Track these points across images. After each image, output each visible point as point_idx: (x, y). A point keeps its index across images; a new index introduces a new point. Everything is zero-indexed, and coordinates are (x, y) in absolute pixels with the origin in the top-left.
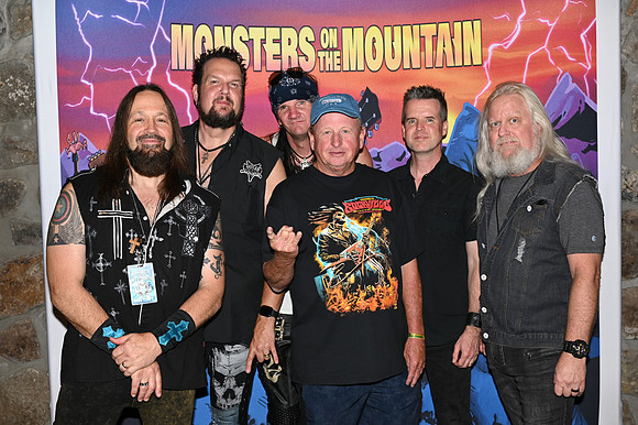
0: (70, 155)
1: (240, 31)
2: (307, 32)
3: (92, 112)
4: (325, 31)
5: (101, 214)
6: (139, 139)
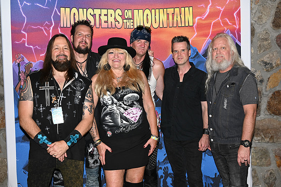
0: (17, 64)
1: (90, 11)
2: (119, 11)
3: (26, 45)
4: (126, 11)
5: (41, 88)
6: (57, 56)
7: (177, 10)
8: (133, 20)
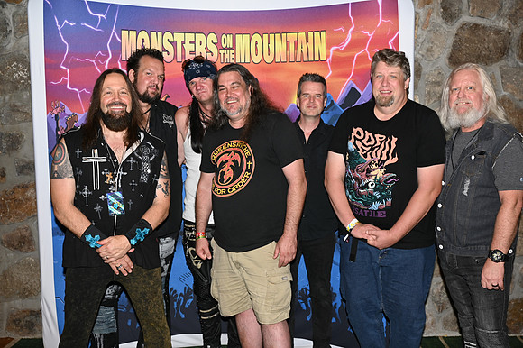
1: (168, 35)
2: (212, 37)
3: (68, 87)
4: (224, 36)
5: (85, 160)
6: (109, 105)
7: (302, 35)
8: (235, 49)
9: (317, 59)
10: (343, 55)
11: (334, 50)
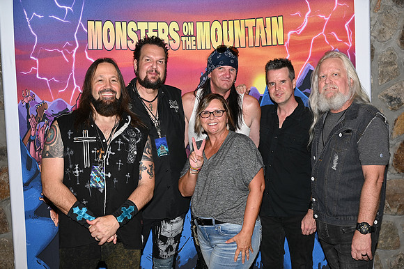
1: (132, 25)
2: (174, 25)
3: (38, 77)
4: (185, 24)
5: (77, 140)
6: (101, 92)
7: (260, 21)
8: (196, 36)
9: (275, 43)
10: (300, 39)
11: (291, 35)
